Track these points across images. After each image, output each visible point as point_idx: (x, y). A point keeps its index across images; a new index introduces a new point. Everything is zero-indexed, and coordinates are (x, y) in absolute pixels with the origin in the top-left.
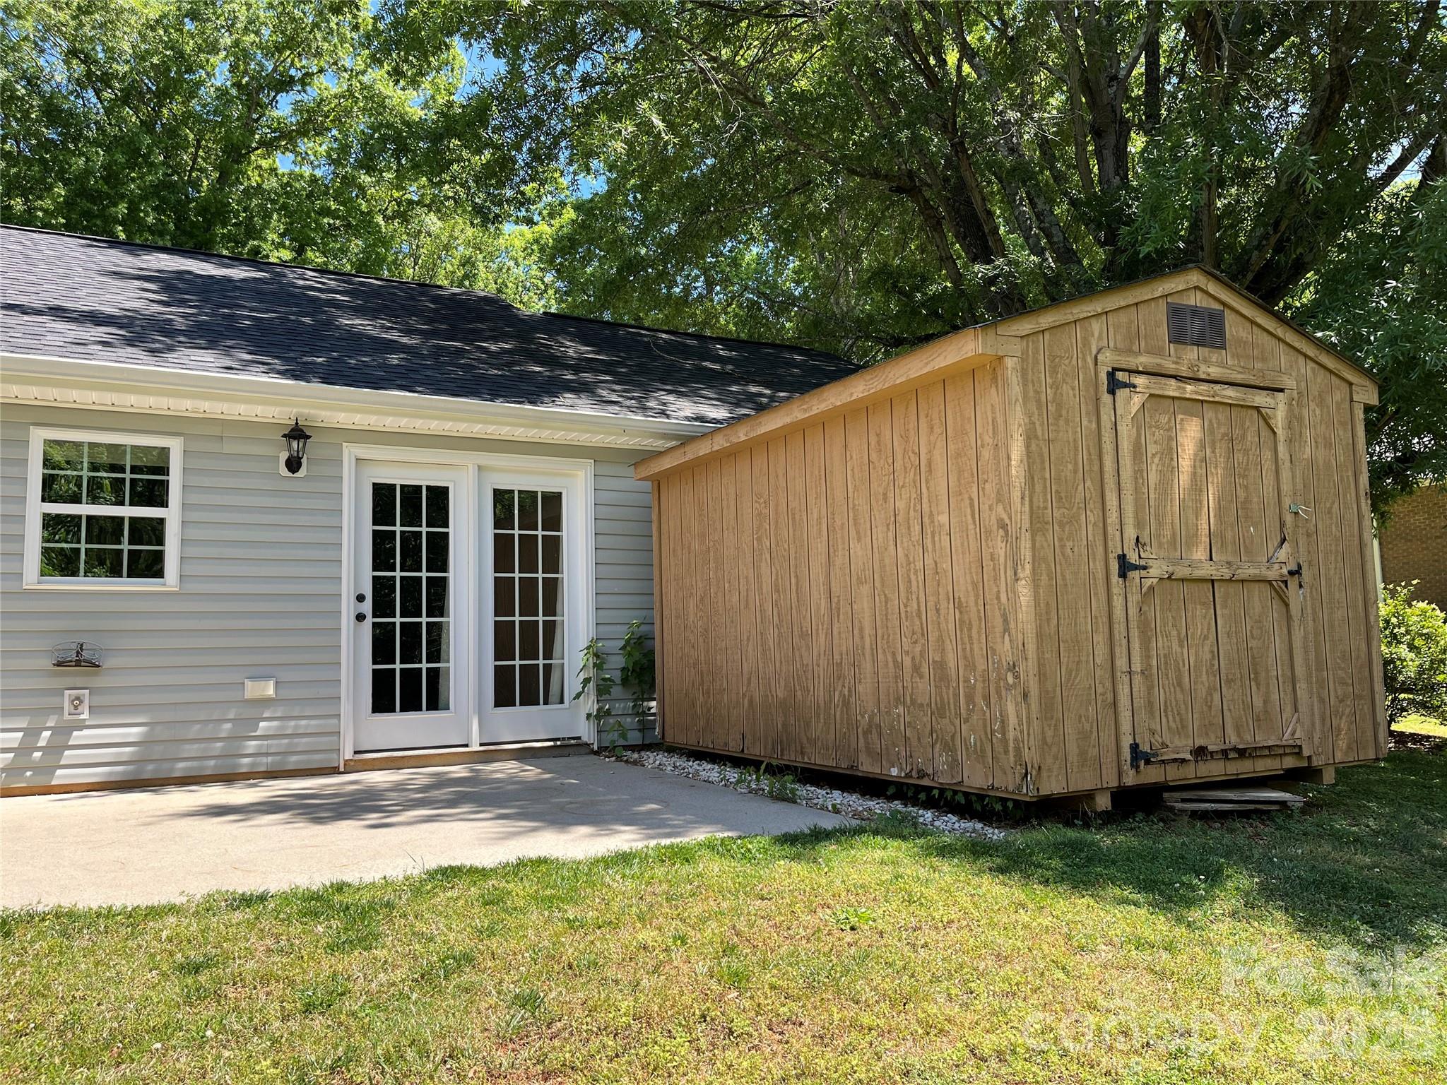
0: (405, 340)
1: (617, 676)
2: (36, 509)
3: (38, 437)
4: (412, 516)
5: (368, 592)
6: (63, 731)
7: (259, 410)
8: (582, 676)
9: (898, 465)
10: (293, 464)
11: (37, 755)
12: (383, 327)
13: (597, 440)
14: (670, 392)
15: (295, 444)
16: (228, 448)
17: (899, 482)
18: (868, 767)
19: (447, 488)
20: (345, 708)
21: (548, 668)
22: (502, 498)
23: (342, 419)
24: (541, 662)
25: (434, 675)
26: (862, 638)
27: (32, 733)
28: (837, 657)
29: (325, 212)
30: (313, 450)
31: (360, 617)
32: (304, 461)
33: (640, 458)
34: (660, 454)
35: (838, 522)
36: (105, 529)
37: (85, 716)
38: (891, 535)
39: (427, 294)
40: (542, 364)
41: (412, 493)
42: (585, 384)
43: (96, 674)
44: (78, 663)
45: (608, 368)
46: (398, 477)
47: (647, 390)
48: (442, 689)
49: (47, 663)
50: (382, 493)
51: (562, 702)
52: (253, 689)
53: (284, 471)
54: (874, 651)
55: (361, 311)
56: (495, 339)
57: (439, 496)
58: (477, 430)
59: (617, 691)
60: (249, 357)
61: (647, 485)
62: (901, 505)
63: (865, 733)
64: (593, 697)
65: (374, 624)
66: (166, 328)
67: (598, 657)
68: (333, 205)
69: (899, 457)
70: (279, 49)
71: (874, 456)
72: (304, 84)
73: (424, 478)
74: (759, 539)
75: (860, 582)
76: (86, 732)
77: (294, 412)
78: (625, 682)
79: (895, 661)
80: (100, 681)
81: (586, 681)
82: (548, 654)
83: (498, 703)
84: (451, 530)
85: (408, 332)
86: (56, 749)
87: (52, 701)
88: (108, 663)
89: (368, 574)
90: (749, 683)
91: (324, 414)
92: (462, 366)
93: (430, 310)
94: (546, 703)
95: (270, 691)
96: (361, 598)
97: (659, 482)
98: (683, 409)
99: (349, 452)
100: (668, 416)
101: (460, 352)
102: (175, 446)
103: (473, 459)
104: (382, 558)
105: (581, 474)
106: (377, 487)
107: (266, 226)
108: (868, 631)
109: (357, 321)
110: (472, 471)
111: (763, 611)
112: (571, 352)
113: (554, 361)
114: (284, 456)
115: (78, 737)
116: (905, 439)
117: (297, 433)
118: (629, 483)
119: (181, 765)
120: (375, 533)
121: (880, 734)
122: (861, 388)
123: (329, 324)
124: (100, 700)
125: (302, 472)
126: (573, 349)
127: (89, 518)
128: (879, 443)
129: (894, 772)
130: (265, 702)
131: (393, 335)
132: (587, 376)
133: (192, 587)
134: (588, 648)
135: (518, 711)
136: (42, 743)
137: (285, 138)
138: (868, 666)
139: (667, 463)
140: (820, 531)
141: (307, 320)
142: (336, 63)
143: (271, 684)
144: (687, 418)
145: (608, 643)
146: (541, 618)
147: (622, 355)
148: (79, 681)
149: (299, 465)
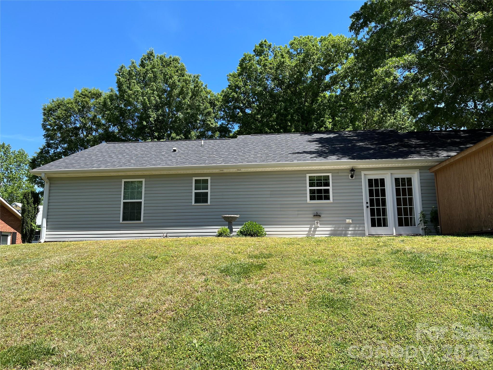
0: (372, 147)
1: (429, 220)
2: (308, 188)
3: (308, 175)
4: (377, 185)
5: (369, 202)
6: (316, 228)
7: (345, 166)
8: (420, 220)
9: (485, 164)
10: (352, 176)
11: (312, 232)
12: (367, 144)
13: (420, 164)
14: (440, 150)
15: (352, 172)
16: (340, 174)
17: (485, 167)
18: (484, 229)
19: (384, 179)
20: (366, 225)
21: (411, 218)
22: (397, 180)
23: (361, 166)
24: (409, 216)
25: (384, 219)
26: (481, 202)
27: (310, 228)
28: (477, 207)
29: (341, 106)
30: (356, 173)
31: (367, 207)
32: (354, 176)
33: (430, 168)
34: (435, 166)
35: (475, 177)
36: (319, 191)
37: (319, 225)
38: (485, 179)
39: (374, 132)
40: (405, 148)
41: (376, 180)
42: (417, 151)
43: (320, 218)
44: (317, 216)
45: (423, 146)
46: (373, 177)
47: (434, 150)
48: (386, 222)
49: (312, 216)
50: (370, 181)
51: (415, 226)
52: (348, 221)
53: (350, 178)
54: (484, 205)
55: (361, 141)
56: (393, 143)
57: (382, 181)
58: (390, 165)
59: (429, 223)
60: (341, 156)
61: (433, 174)
62: (486, 172)
63: (483, 223)
64: (423, 224)
65: (370, 208)
66: (324, 152)
67: (423, 215)
68: (342, 103)
69: (485, 162)
70: (325, 64)
71: (480, 162)
72: (332, 71)
73: (379, 177)
74: (459, 183)
75: (480, 190)
76: (319, 228)
77: (352, 166)
78: (432, 221)
79: (488, 206)
80: (321, 219)
81: (421, 221)
82: (411, 215)
83: (399, 225)
84: (386, 188)
85: (372, 145)
86: (315, 231)
87: (313, 223)
88: (322, 216)
89: (368, 198)
90: (459, 217)
91: (357, 166)
92: (386, 151)
93: (376, 137)
94: (411, 226)
95: (351, 222)
96: (367, 203)
97: (436, 173)
98: (444, 154)
99: (363, 173)
100: (439, 157)
101: (385, 147)
102: (330, 175)
103: (389, 172)
104: (371, 194)
105: (416, 173)
106: (369, 180)
107: (325, 113)
108: (482, 200)
109: (361, 144)
110: (390, 174)
111: (461, 199)
112: (414, 143)
113: (410, 146)
114: (350, 175)
115: (318, 229)
116: (486, 158)
117: (352, 170)
118: (428, 174)
119: (338, 232)
120: (369, 189)
121: (486, 222)
122: (474, 148)
123: (354, 146)
124: (321, 223)
125: (354, 178)
126: (414, 142)
127: (317, 189)
128: (481, 159)
129: (489, 229)
130: (350, 224)
131: (369, 146)
132: (418, 149)
133: (335, 202)
134: (421, 213)
135: (404, 227)
136: (312, 230)
137: (328, 87)
138: (483, 208)
139: (436, 168)
140: (471, 180)
141: (350, 145)
142: (341, 63)
143: (351, 220)
144: (444, 157)
145: (426, 212)
146: (408, 207)
147: (429, 141)
148: (317, 219)
149: (353, 176)
